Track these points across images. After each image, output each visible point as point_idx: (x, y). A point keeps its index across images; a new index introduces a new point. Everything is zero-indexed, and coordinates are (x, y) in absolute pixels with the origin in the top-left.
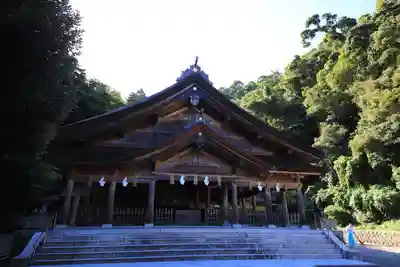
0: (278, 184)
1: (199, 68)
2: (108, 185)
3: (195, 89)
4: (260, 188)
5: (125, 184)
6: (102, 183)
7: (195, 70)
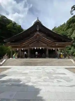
0: (59, 48)
1: (39, 20)
2: (19, 50)
3: (38, 26)
4: (54, 49)
5: (22, 50)
6: (18, 49)
7: (38, 21)
